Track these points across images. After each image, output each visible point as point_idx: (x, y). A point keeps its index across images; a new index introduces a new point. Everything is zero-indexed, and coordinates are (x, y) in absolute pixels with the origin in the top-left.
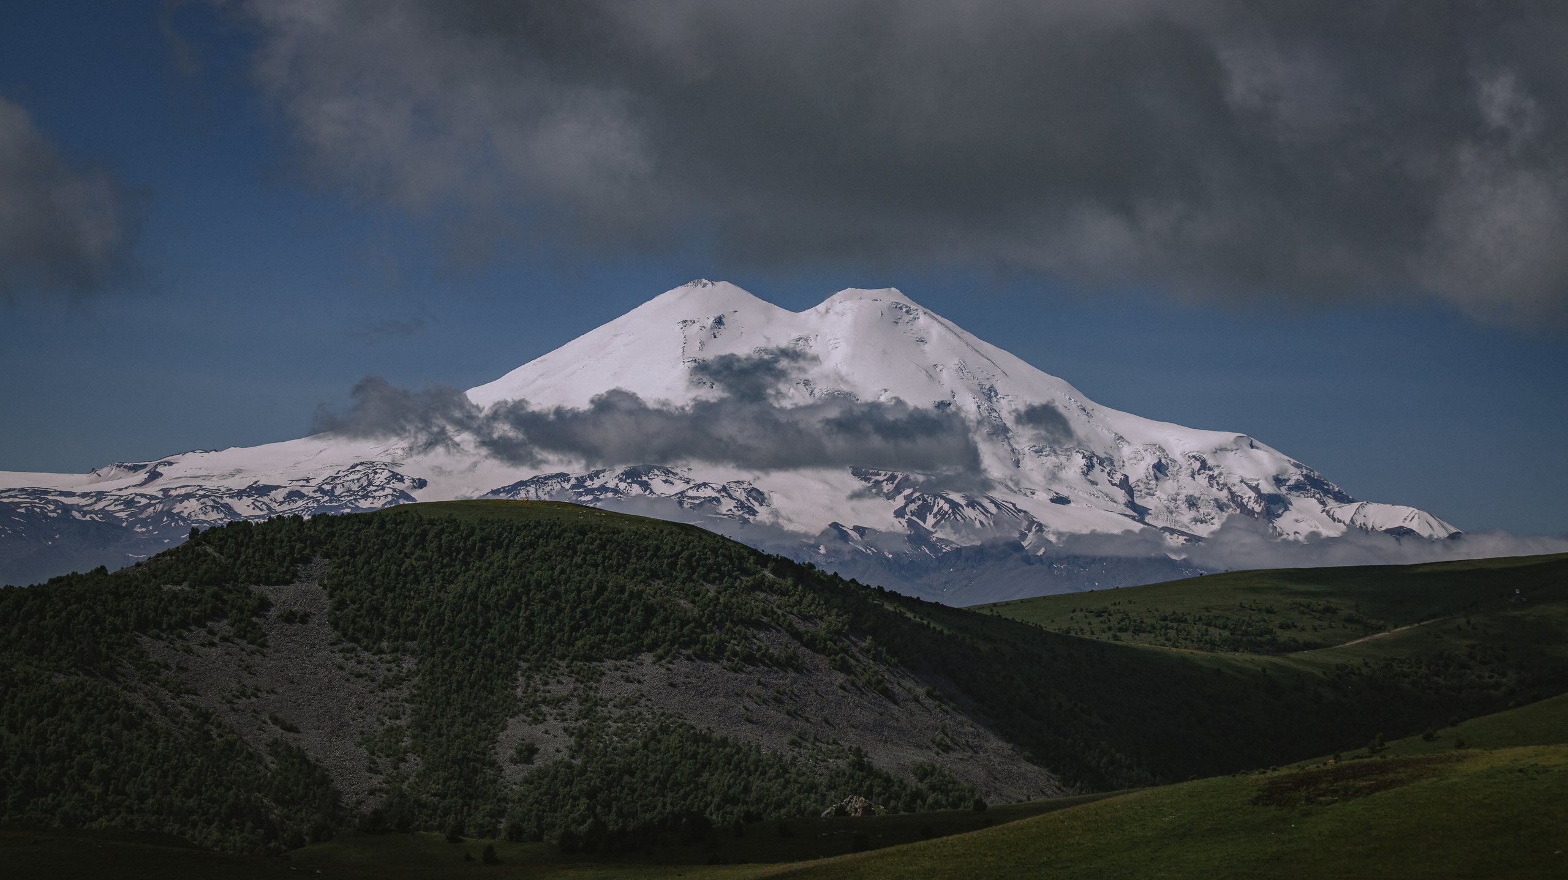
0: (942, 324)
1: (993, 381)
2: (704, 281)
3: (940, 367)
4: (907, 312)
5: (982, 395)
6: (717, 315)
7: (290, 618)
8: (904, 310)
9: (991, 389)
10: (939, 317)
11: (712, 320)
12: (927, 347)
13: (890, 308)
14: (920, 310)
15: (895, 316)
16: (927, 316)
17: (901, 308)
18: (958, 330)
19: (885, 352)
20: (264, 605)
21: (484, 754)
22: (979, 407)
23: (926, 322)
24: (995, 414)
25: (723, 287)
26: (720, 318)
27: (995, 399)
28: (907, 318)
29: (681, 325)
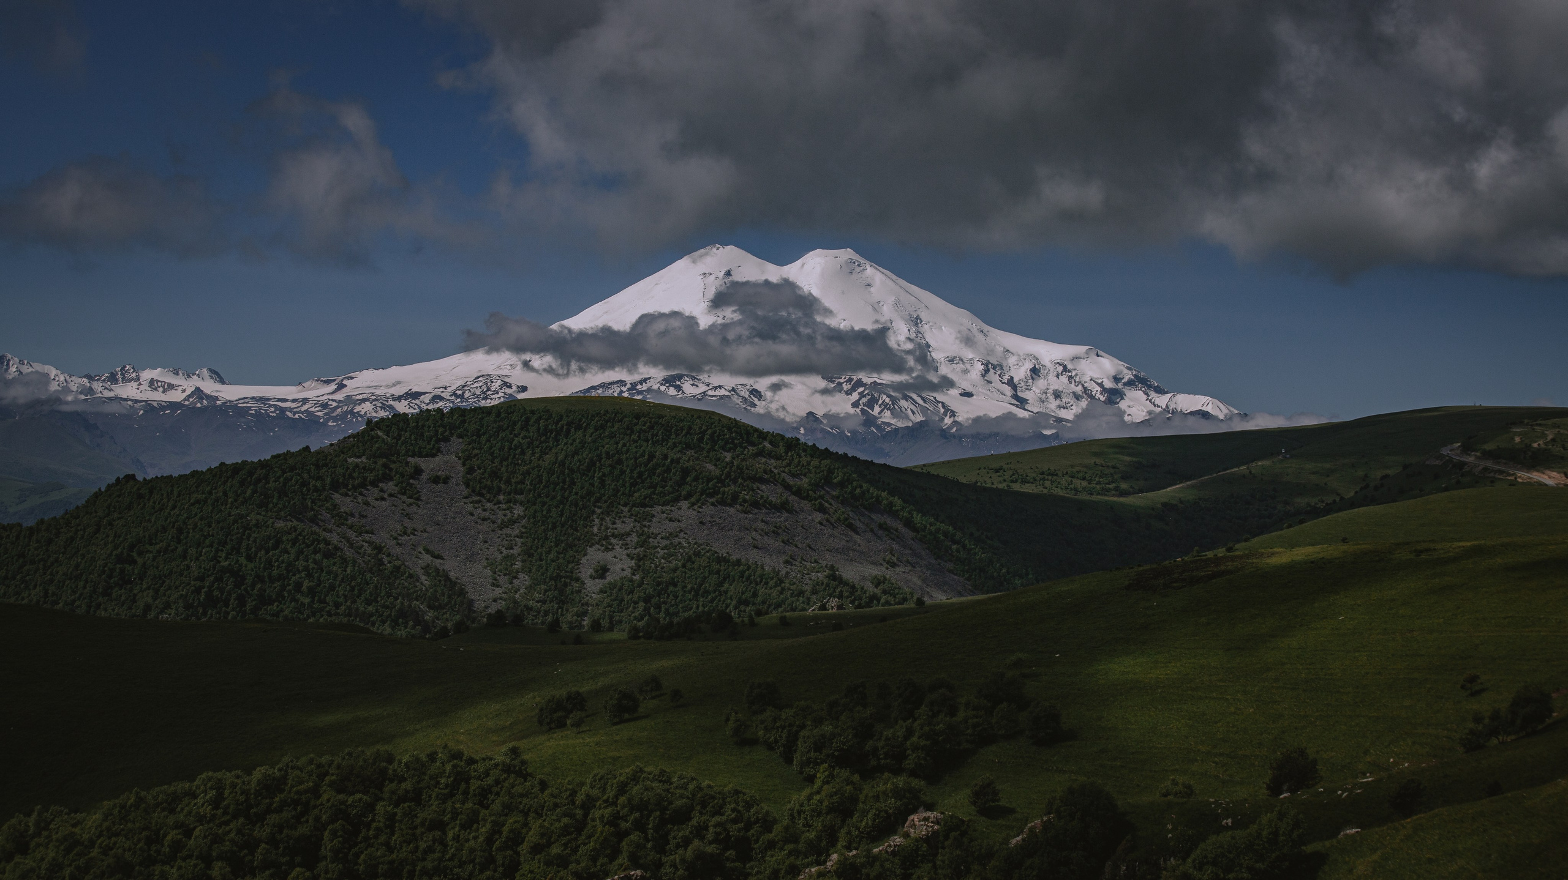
0: (883, 273)
1: (919, 312)
2: (718, 246)
3: (882, 303)
4: (859, 265)
5: (911, 322)
6: (727, 269)
7: (436, 480)
8: (857, 264)
9: (917, 318)
10: (880, 268)
11: (723, 272)
12: (872, 289)
13: (846, 262)
14: (868, 264)
15: (850, 268)
16: (872, 268)
17: (854, 263)
18: (894, 277)
19: (843, 293)
20: (418, 471)
21: (572, 572)
22: (909, 330)
23: (871, 272)
24: (920, 335)
25: (730, 249)
26: (729, 271)
27: (920, 325)
28: (859, 269)
29: (702, 277)
